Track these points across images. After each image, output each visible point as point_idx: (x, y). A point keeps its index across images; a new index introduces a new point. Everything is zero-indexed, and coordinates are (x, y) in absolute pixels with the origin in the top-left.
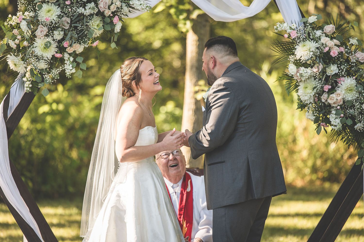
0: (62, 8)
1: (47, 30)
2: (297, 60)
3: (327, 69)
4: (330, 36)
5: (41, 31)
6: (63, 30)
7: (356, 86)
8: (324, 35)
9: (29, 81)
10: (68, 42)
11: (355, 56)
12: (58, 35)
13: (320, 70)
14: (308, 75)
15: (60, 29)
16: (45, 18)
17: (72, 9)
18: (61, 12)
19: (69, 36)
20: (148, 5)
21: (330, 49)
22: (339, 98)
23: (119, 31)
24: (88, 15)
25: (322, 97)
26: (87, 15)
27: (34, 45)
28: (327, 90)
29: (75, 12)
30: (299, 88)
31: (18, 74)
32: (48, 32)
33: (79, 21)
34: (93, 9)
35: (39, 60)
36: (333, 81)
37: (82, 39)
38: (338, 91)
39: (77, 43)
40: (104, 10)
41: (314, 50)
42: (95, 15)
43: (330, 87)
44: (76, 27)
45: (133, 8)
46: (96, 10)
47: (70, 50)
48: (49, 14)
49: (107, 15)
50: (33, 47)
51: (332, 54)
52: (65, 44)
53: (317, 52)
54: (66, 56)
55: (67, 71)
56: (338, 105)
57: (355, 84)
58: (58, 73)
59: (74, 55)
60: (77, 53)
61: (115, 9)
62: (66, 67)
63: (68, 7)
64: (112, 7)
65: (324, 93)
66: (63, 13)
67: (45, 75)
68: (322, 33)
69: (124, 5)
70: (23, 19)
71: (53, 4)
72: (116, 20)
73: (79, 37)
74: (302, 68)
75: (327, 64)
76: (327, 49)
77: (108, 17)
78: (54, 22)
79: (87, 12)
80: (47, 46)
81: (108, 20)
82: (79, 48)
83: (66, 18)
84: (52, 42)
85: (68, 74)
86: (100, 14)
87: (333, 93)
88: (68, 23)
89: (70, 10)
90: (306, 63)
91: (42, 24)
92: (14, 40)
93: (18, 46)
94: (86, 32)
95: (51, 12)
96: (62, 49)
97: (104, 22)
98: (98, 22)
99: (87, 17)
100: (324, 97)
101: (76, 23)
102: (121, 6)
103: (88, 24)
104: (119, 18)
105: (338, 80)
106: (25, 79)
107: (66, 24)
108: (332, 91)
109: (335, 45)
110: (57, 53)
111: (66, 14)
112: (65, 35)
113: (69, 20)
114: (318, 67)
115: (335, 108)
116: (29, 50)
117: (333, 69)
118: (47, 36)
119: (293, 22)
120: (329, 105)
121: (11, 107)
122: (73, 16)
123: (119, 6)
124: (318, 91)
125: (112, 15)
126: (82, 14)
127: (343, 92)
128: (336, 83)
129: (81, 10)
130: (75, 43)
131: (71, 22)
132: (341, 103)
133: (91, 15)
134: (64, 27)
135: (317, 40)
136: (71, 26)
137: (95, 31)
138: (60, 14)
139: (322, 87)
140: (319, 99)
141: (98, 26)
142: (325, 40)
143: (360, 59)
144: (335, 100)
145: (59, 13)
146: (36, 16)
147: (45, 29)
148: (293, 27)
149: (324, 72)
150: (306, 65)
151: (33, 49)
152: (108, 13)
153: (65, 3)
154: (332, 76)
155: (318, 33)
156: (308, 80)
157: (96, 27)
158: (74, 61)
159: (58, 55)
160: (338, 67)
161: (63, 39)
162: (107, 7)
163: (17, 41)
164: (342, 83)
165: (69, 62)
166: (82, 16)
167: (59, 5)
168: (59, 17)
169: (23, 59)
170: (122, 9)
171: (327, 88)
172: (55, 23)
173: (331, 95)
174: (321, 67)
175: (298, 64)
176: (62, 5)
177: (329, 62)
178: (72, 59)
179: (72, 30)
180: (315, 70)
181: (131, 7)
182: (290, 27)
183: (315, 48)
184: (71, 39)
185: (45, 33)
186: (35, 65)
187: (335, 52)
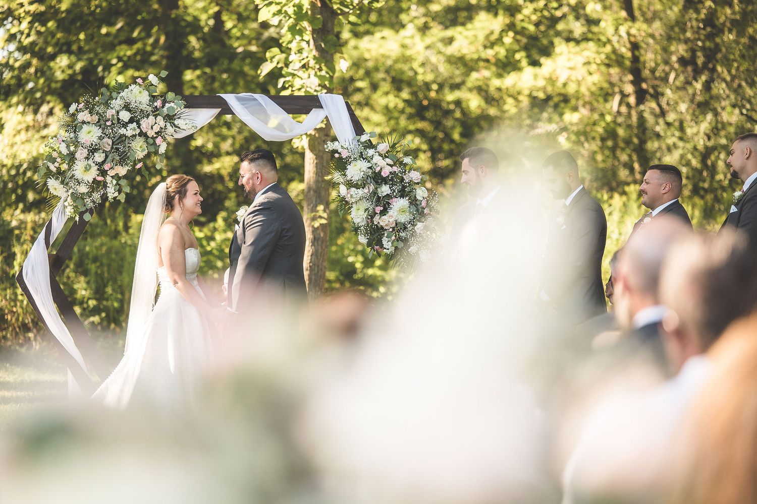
0: (103, 129)
1: (87, 153)
2: (347, 181)
3: (378, 189)
4: (384, 155)
5: (81, 154)
6: (104, 151)
7: (409, 207)
8: (377, 154)
9: (71, 206)
10: (109, 164)
11: (409, 176)
12: (99, 157)
13: (371, 191)
14: (359, 197)
15: (101, 151)
16: (84, 140)
17: (112, 130)
18: (102, 133)
19: (110, 158)
20: (194, 125)
21: (381, 169)
22: (391, 220)
23: (164, 152)
24: (131, 136)
25: (374, 219)
26: (129, 136)
27: (75, 169)
28: (378, 212)
29: (116, 133)
30: (351, 210)
31: (60, 198)
32: (88, 155)
33: (120, 143)
34: (134, 129)
35: (79, 183)
36: (385, 203)
37: (124, 160)
38: (391, 212)
39: (120, 165)
40: (147, 130)
41: (365, 170)
42: (137, 136)
43: (382, 208)
44: (117, 149)
45: (179, 128)
46: (138, 131)
47: (111, 173)
48: (90, 135)
49: (150, 136)
50: (73, 170)
51: (382, 174)
52: (106, 167)
53: (369, 172)
54: (109, 179)
55: (109, 195)
56: (391, 228)
57: (408, 205)
58: (99, 196)
59: (117, 177)
60: (120, 175)
61: (158, 130)
62: (108, 190)
63: (109, 128)
64: (154, 127)
65: (377, 215)
66: (104, 134)
67: (86, 199)
68: (376, 152)
69: (168, 125)
70: (63, 141)
71: (94, 125)
72: (159, 141)
73: (120, 159)
74: (353, 189)
75: (379, 185)
76: (378, 169)
77: (151, 138)
78: (94, 144)
79: (129, 133)
80: (87, 169)
81: (151, 141)
82: (122, 171)
83: (107, 139)
84: (93, 165)
85: (110, 197)
86: (142, 134)
87: (385, 215)
88: (109, 145)
89: (110, 131)
90: (357, 184)
91: (82, 146)
92: (53, 163)
93: (58, 169)
94: (129, 154)
95: (92, 133)
96: (103, 173)
97: (147, 143)
98: (141, 143)
99: (129, 138)
100: (376, 219)
101: (117, 144)
102: (166, 126)
103: (130, 145)
104: (162, 138)
105: (390, 201)
106: (66, 204)
107: (107, 146)
108: (384, 212)
109: (387, 164)
110: (98, 176)
111: (107, 135)
112: (107, 157)
113: (110, 142)
114: (369, 188)
115: (387, 231)
116: (69, 174)
117: (385, 190)
118: (87, 158)
119: (347, 140)
120: (382, 228)
121: (53, 233)
122: (114, 137)
123: (163, 126)
124: (370, 212)
125: (155, 136)
126: (124, 135)
127: (395, 214)
128: (389, 204)
129: (122, 131)
130: (116, 165)
131: (112, 144)
132: (394, 225)
133: (134, 136)
134: (104, 149)
135: (369, 159)
136: (112, 148)
137: (138, 152)
138: (101, 136)
139: (374, 209)
140: (372, 222)
141: (141, 147)
142: (377, 159)
143: (413, 179)
144: (387, 222)
145: (100, 134)
146: (76, 138)
147: (85, 152)
148: (345, 147)
149: (375, 193)
150: (357, 186)
151: (73, 173)
152: (151, 133)
153: (106, 124)
154: (383, 197)
155: (371, 152)
156: (360, 201)
157: (139, 149)
158: (117, 184)
159: (100, 178)
160: (390, 188)
161: (104, 162)
162: (150, 128)
163: (57, 164)
164: (394, 204)
165: (111, 185)
166: (124, 137)
167: (100, 126)
168: (101, 138)
169: (62, 182)
170: (165, 129)
171: (379, 209)
172: (96, 145)
173: (383, 217)
174: (372, 187)
175: (350, 184)
176: (102, 126)
177: (381, 182)
178: (115, 182)
179: (114, 152)
180: (366, 190)
181: (176, 127)
182: (342, 146)
183: (366, 168)
184: (113, 162)
185: (85, 155)
186: (75, 189)
187: (386, 172)
